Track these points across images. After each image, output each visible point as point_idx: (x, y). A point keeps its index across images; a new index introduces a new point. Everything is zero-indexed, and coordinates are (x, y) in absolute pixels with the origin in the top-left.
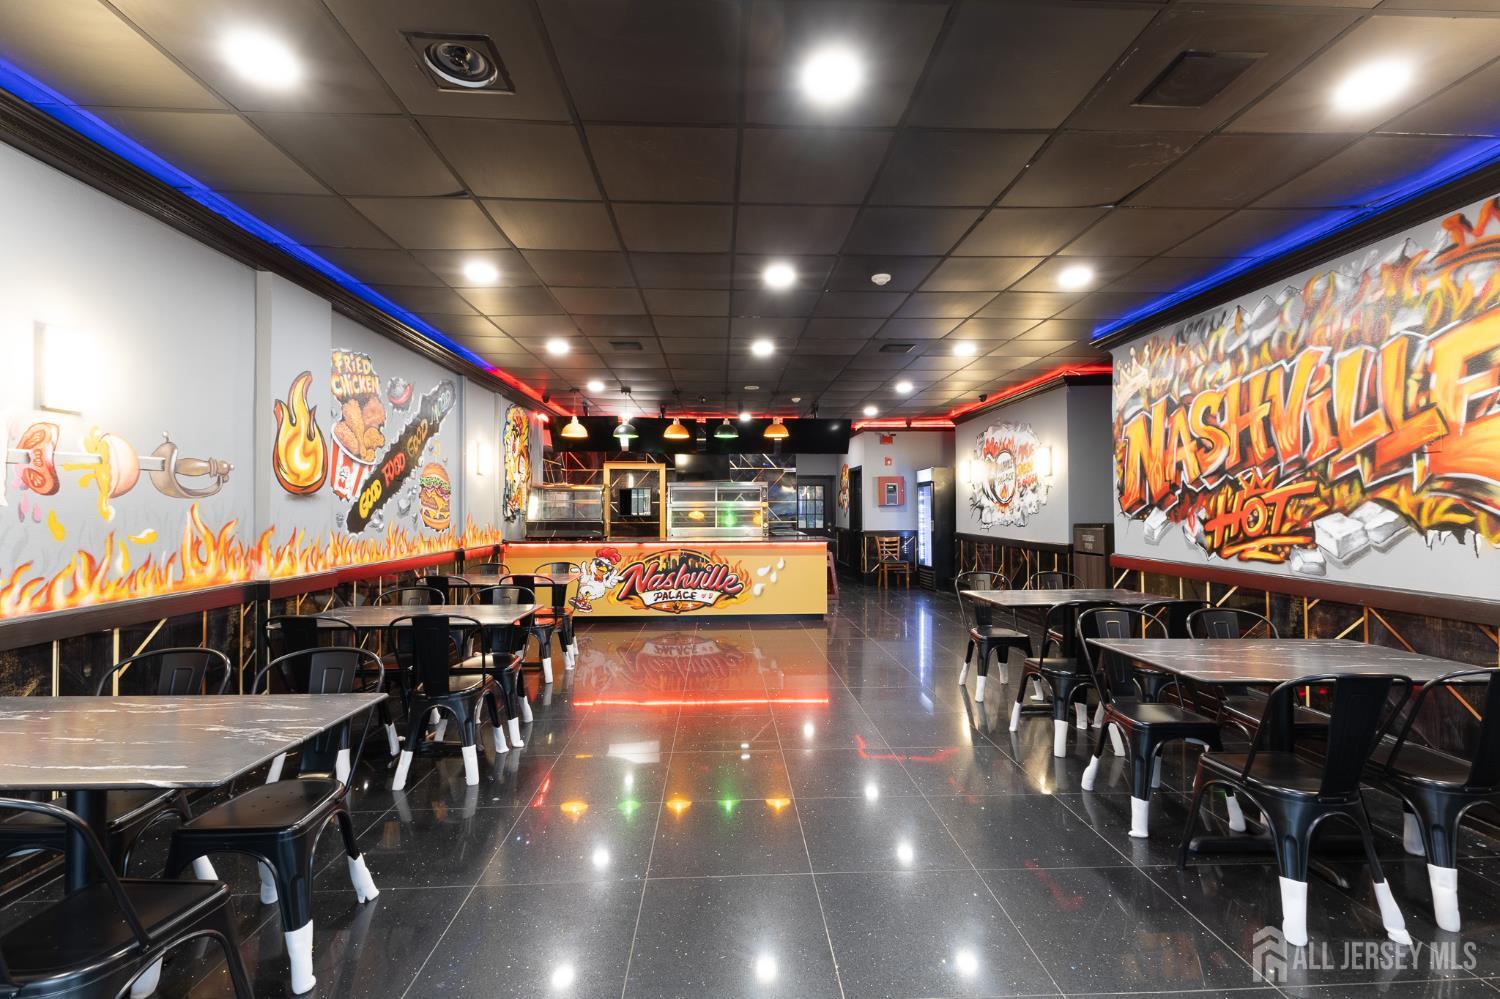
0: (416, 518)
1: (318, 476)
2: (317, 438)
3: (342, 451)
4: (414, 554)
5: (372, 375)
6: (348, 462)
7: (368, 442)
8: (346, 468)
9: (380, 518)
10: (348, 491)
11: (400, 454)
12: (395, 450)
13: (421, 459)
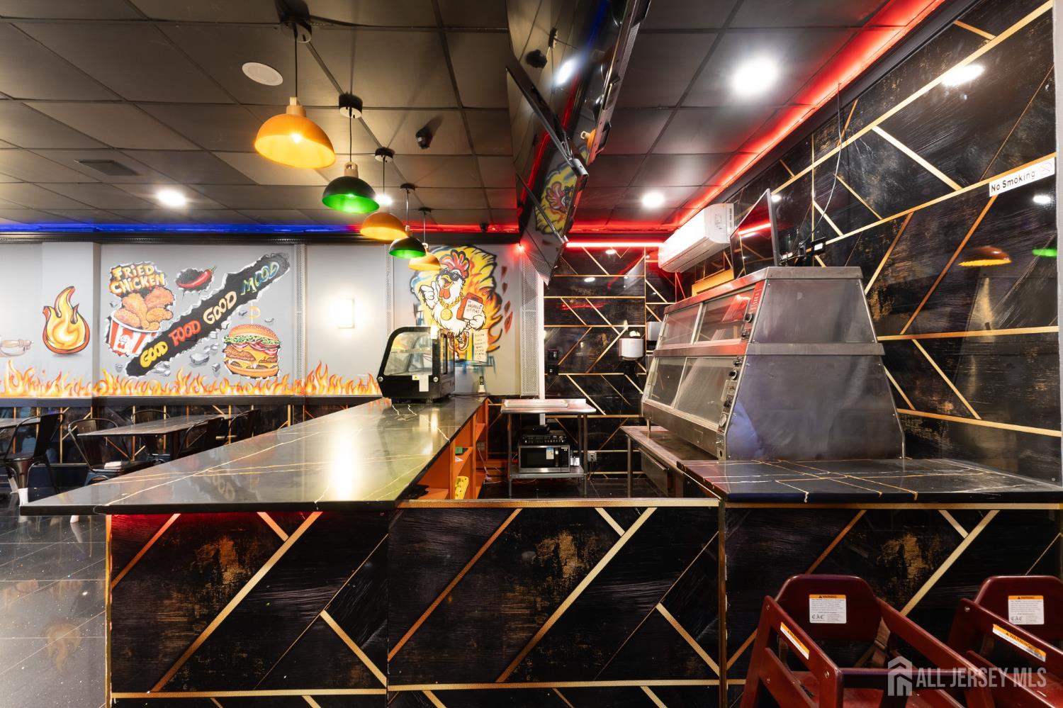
0: (217, 368)
1: (81, 343)
2: (80, 322)
3: (122, 326)
4: (216, 394)
5: (155, 273)
6: (128, 332)
7: (150, 317)
8: (127, 337)
9: (166, 367)
10: (128, 350)
11: (192, 323)
12: (184, 320)
13: (224, 324)
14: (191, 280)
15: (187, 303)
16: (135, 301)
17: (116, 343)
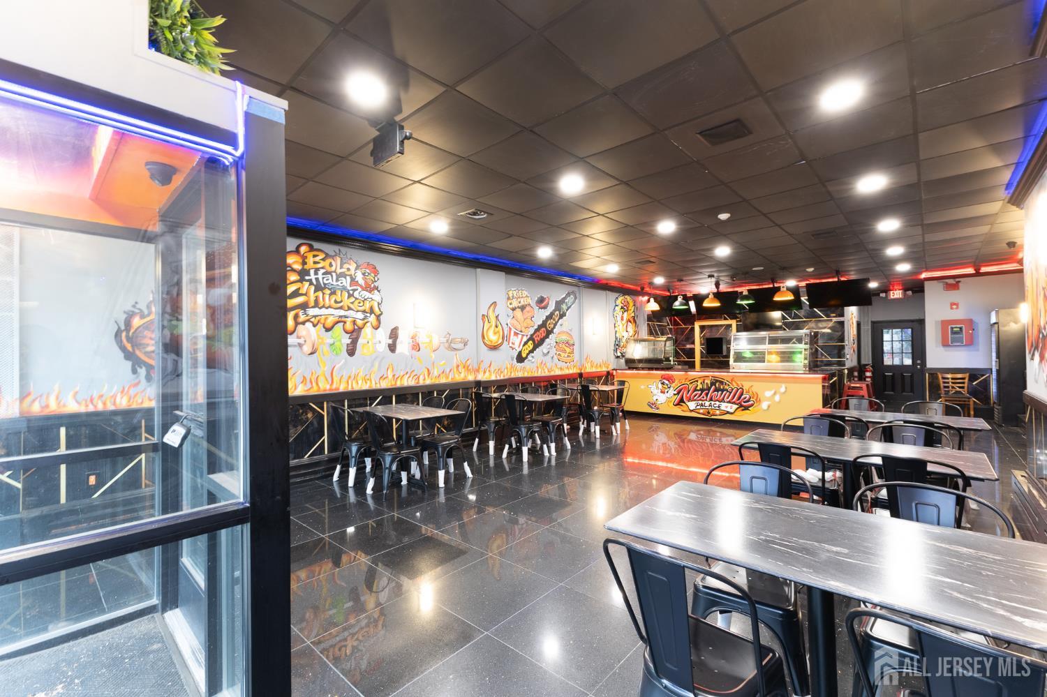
0: (553, 357)
1: (501, 341)
2: (500, 327)
3: (513, 330)
4: (552, 373)
5: (527, 296)
6: (516, 334)
7: (525, 325)
8: (515, 337)
9: (533, 357)
10: (516, 346)
11: (543, 329)
12: (540, 327)
13: (555, 330)
14: (541, 302)
15: (540, 316)
16: (518, 313)
17: (511, 341)
